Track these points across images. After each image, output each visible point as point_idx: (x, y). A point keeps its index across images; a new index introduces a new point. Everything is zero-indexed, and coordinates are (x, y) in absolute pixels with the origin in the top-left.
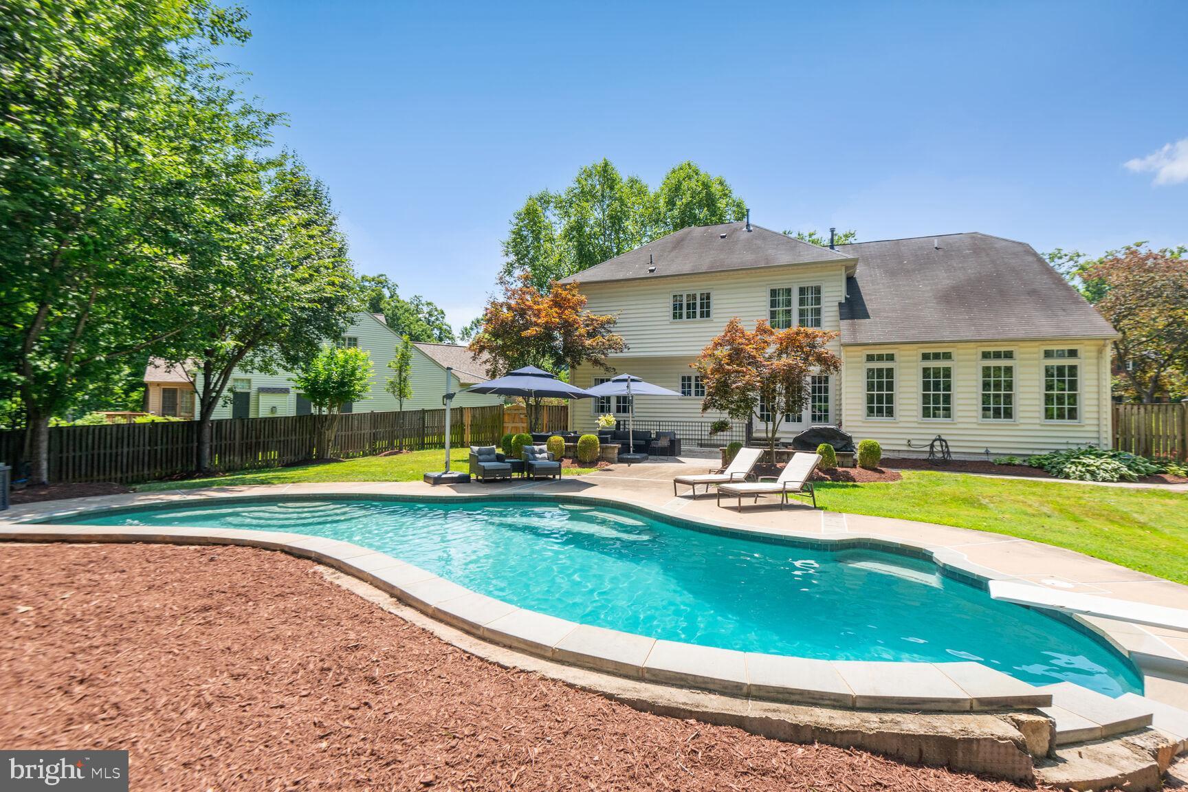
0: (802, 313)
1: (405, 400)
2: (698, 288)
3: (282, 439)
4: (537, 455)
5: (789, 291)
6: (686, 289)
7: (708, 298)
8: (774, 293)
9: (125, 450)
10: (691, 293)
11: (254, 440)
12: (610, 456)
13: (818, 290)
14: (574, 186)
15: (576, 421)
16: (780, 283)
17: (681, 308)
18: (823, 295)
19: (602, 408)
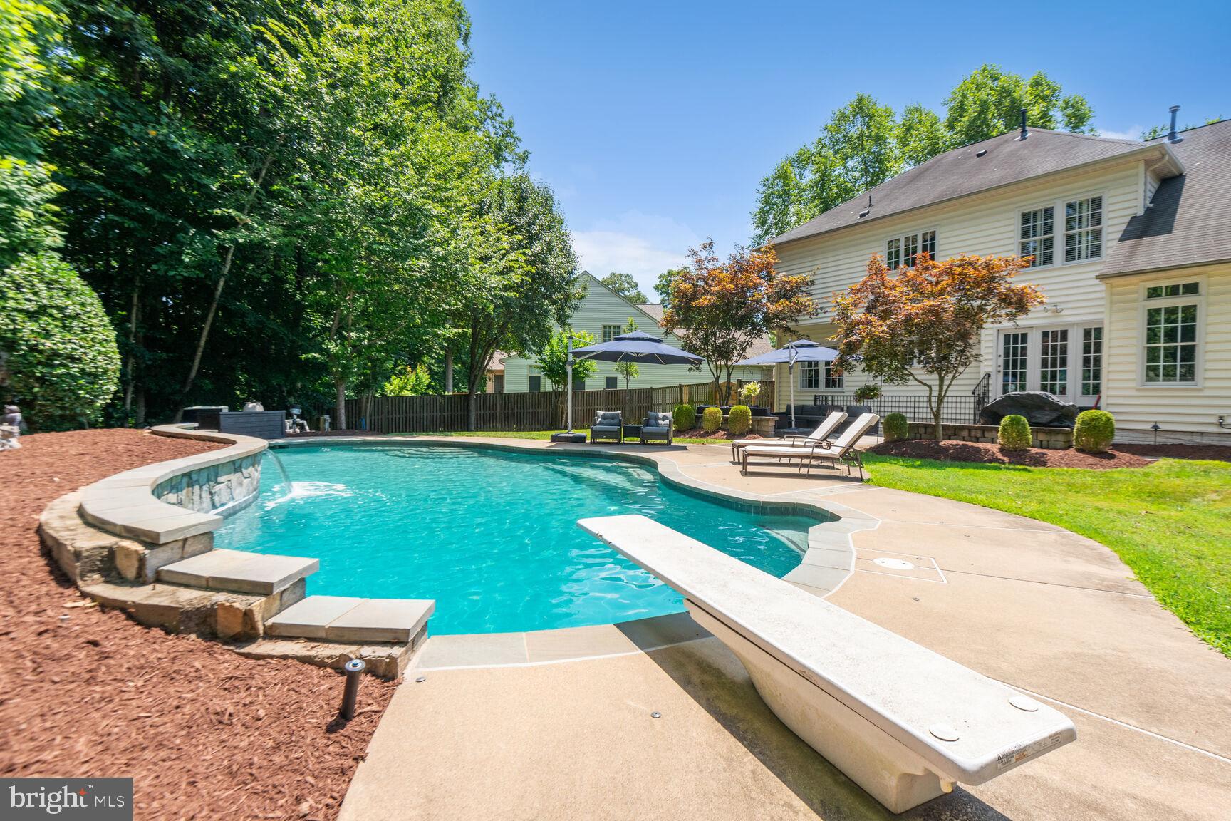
0: (1070, 240)
1: (631, 378)
2: (918, 228)
3: (531, 411)
4: (660, 422)
5: (1049, 213)
6: (901, 232)
7: (933, 238)
8: (1025, 217)
9: (425, 415)
10: (911, 235)
11: (510, 411)
12: (765, 429)
13: (1097, 203)
14: (822, 136)
15: (782, 398)
16: (1035, 203)
17: (897, 256)
18: (1105, 210)
19: (810, 381)
